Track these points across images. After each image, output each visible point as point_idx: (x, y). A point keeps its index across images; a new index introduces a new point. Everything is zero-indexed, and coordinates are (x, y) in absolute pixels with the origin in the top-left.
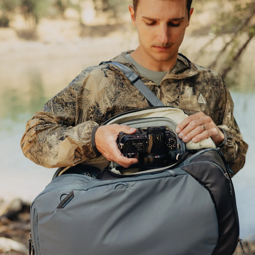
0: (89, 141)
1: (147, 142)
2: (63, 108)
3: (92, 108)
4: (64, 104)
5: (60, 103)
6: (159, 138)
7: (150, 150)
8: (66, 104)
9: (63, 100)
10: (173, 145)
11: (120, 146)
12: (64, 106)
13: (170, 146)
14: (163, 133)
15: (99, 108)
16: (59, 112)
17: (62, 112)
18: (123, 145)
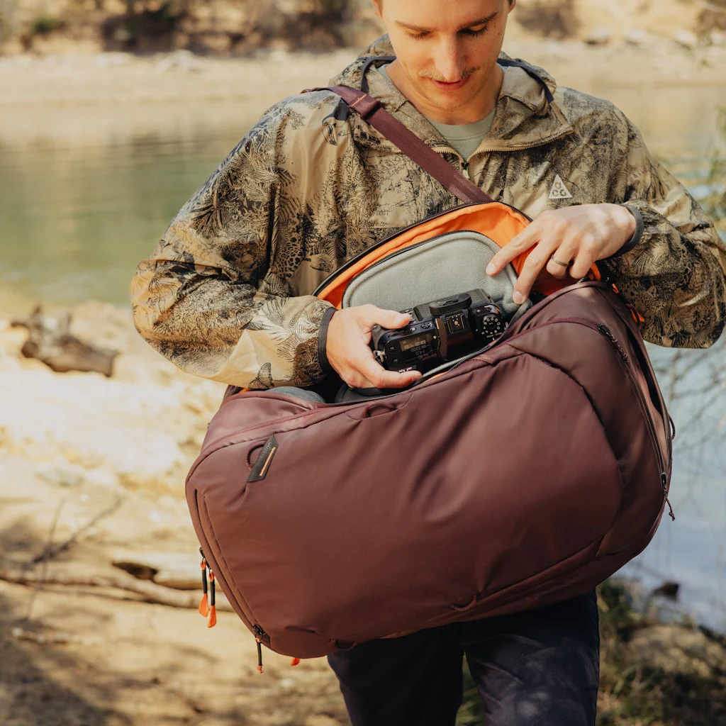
0: (314, 335)
1: (435, 337)
2: (243, 212)
3: (298, 218)
4: (245, 203)
5: (236, 200)
6: (459, 322)
7: (445, 351)
8: (250, 203)
9: (245, 196)
10: (496, 331)
11: (379, 357)
12: (245, 207)
13: (489, 334)
14: (466, 310)
15: (312, 216)
16: (233, 222)
17: (241, 221)
18: (383, 353)
